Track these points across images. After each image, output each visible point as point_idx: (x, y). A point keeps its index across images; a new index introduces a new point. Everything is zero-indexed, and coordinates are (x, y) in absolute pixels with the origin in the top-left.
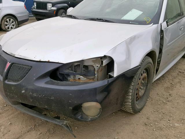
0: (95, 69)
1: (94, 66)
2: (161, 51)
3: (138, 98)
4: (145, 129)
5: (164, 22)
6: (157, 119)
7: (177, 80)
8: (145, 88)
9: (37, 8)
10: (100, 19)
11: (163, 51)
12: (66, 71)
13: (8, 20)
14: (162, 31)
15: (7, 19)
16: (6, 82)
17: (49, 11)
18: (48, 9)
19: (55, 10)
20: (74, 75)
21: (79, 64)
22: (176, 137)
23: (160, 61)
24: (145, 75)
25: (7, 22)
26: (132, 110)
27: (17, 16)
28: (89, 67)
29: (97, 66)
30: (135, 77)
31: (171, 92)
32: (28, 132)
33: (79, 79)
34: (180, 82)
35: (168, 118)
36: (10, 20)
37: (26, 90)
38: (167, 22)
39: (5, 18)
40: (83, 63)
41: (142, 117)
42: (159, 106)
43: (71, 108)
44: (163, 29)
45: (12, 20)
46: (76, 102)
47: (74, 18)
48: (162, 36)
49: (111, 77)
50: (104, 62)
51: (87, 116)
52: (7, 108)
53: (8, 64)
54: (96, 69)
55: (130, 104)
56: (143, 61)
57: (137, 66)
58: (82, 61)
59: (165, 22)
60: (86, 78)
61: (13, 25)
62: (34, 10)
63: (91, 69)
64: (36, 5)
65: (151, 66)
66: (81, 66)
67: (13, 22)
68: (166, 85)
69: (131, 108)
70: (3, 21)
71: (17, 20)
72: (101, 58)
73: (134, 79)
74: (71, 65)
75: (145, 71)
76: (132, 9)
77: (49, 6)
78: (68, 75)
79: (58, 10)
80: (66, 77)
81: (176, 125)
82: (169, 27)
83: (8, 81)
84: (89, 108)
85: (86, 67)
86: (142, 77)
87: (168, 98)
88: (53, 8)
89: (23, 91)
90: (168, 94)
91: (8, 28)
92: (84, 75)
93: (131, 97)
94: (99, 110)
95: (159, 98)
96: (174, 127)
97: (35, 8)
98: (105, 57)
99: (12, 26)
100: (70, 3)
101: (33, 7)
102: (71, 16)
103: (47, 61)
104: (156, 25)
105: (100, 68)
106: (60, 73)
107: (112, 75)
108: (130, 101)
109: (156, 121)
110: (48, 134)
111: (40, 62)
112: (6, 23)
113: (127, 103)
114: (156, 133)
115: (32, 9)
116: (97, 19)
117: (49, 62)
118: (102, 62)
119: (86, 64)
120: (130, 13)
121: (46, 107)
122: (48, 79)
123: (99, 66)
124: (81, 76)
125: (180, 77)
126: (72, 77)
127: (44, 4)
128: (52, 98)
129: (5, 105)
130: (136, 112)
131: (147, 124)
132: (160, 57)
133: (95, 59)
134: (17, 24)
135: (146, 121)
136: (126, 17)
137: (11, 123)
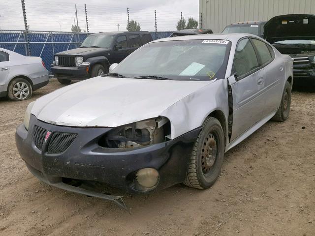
0: (149, 132)
1: (148, 129)
2: (231, 112)
3: (206, 169)
4: (216, 205)
5: (231, 75)
6: (232, 194)
7: (262, 150)
8: (214, 157)
9: (60, 64)
10: (153, 77)
11: (234, 111)
12: (117, 137)
13: (18, 84)
14: (229, 87)
15: (16, 83)
16: (46, 154)
17: (79, 67)
18: (77, 65)
19: (88, 66)
20: (126, 142)
21: (131, 127)
22: (253, 210)
23: (232, 123)
24: (212, 139)
25: (16, 87)
26: (198, 183)
27: (31, 77)
28: (142, 130)
29: (151, 129)
30: (197, 141)
31: (252, 164)
32: (72, 216)
33: (132, 145)
34: (266, 153)
35: (246, 192)
36: (21, 85)
37: (71, 161)
38: (235, 76)
39: (14, 82)
40: (135, 127)
41: (213, 193)
42: (235, 181)
43: (125, 177)
44: (230, 84)
45: (23, 84)
46: (130, 169)
47: (121, 76)
48: (230, 92)
49: (168, 140)
50: (159, 123)
51: (144, 187)
52: (40, 194)
53: (49, 134)
54: (151, 133)
55: (195, 174)
56: (206, 121)
57: (198, 128)
58: (134, 124)
59: (233, 76)
60: (140, 144)
61: (26, 92)
62: (55, 67)
63: (144, 132)
64: (57, 61)
65: (219, 129)
66: (133, 130)
67: (25, 87)
68: (246, 157)
69: (197, 181)
70: (11, 86)
71: (32, 84)
72: (156, 119)
73: (197, 143)
74: (122, 129)
75: (211, 135)
76: (192, 62)
77: (79, 61)
78: (119, 142)
79: (93, 65)
80: (116, 144)
81: (255, 198)
82: (239, 81)
83: (48, 153)
84: (145, 177)
85: (139, 131)
86: (207, 143)
87: (247, 171)
88: (85, 64)
89: (68, 163)
90: (249, 166)
91: (19, 96)
92: (137, 140)
93: (195, 165)
94: (156, 179)
95: (237, 171)
96: (253, 201)
97: (57, 65)
98: (160, 117)
99: (24, 93)
100: (109, 54)
101: (54, 62)
102: (115, 75)
103: (95, 126)
104: (220, 81)
105: (156, 131)
106: (109, 140)
107: (170, 138)
108: (195, 170)
109: (230, 196)
110: (97, 216)
111: (86, 127)
112: (15, 89)
113: (192, 174)
114: (229, 208)
115: (52, 66)
116: (150, 76)
117: (96, 127)
118: (157, 123)
119: (139, 127)
120: (190, 67)
121: (96, 178)
122: (96, 146)
123: (154, 128)
124: (134, 143)
125: (267, 147)
126: (123, 143)
127: (71, 58)
128: (103, 166)
129: (37, 191)
130: (205, 187)
131: (218, 199)
132: (230, 119)
133: (148, 121)
134: (31, 89)
135: (217, 197)
136: (185, 73)
137: (48, 209)
